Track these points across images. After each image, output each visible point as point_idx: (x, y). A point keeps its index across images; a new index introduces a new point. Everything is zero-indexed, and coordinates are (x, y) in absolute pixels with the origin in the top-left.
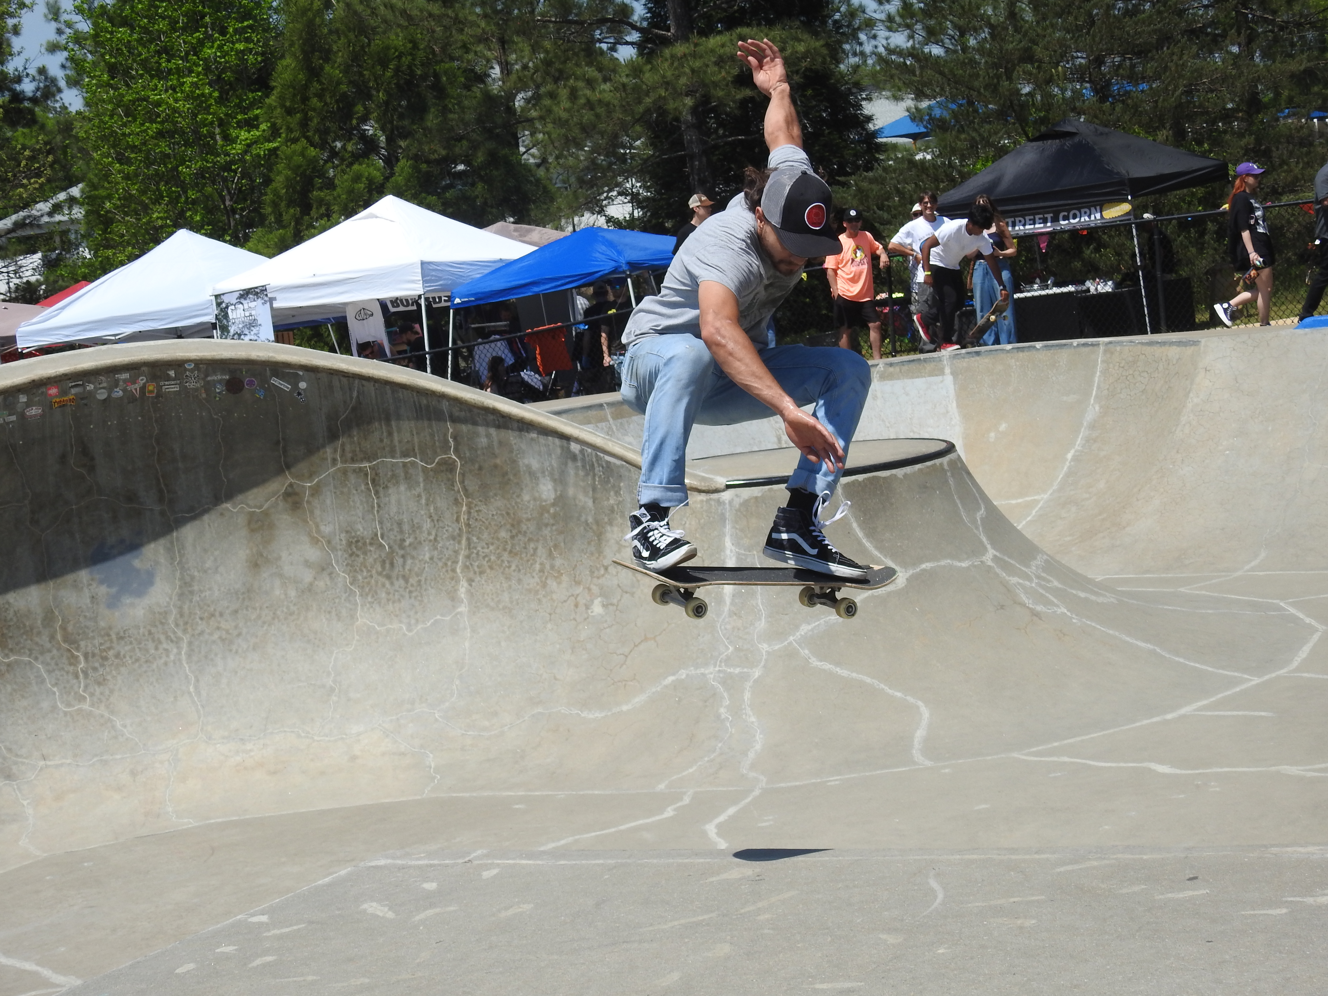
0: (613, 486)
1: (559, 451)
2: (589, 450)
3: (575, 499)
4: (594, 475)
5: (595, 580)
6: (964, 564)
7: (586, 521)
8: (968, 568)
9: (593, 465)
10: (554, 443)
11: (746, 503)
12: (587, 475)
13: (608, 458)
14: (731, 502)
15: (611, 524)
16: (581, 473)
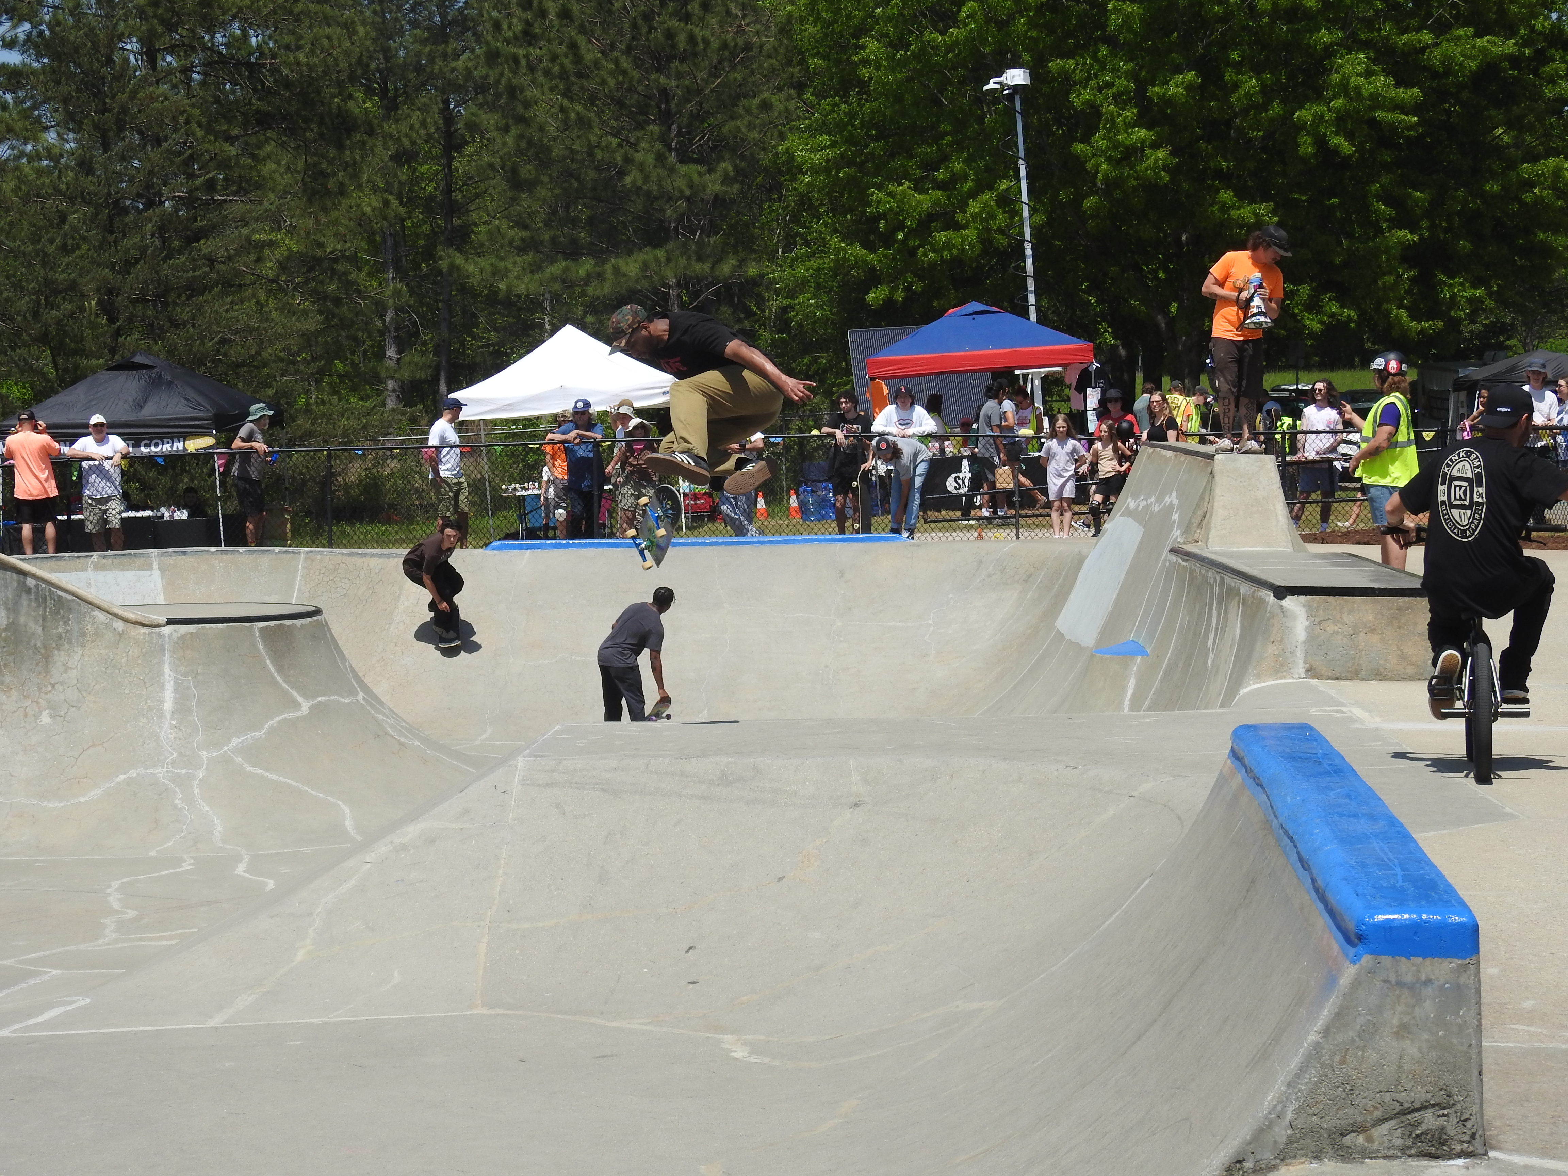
0: (63, 617)
1: (15, 584)
2: (44, 586)
3: (26, 626)
4: (46, 607)
5: (43, 695)
6: (347, 701)
7: (35, 645)
8: (349, 703)
9: (46, 598)
10: (11, 577)
11: (183, 637)
12: (39, 606)
13: (60, 593)
14: (170, 636)
15: (58, 649)
16: (34, 604)
